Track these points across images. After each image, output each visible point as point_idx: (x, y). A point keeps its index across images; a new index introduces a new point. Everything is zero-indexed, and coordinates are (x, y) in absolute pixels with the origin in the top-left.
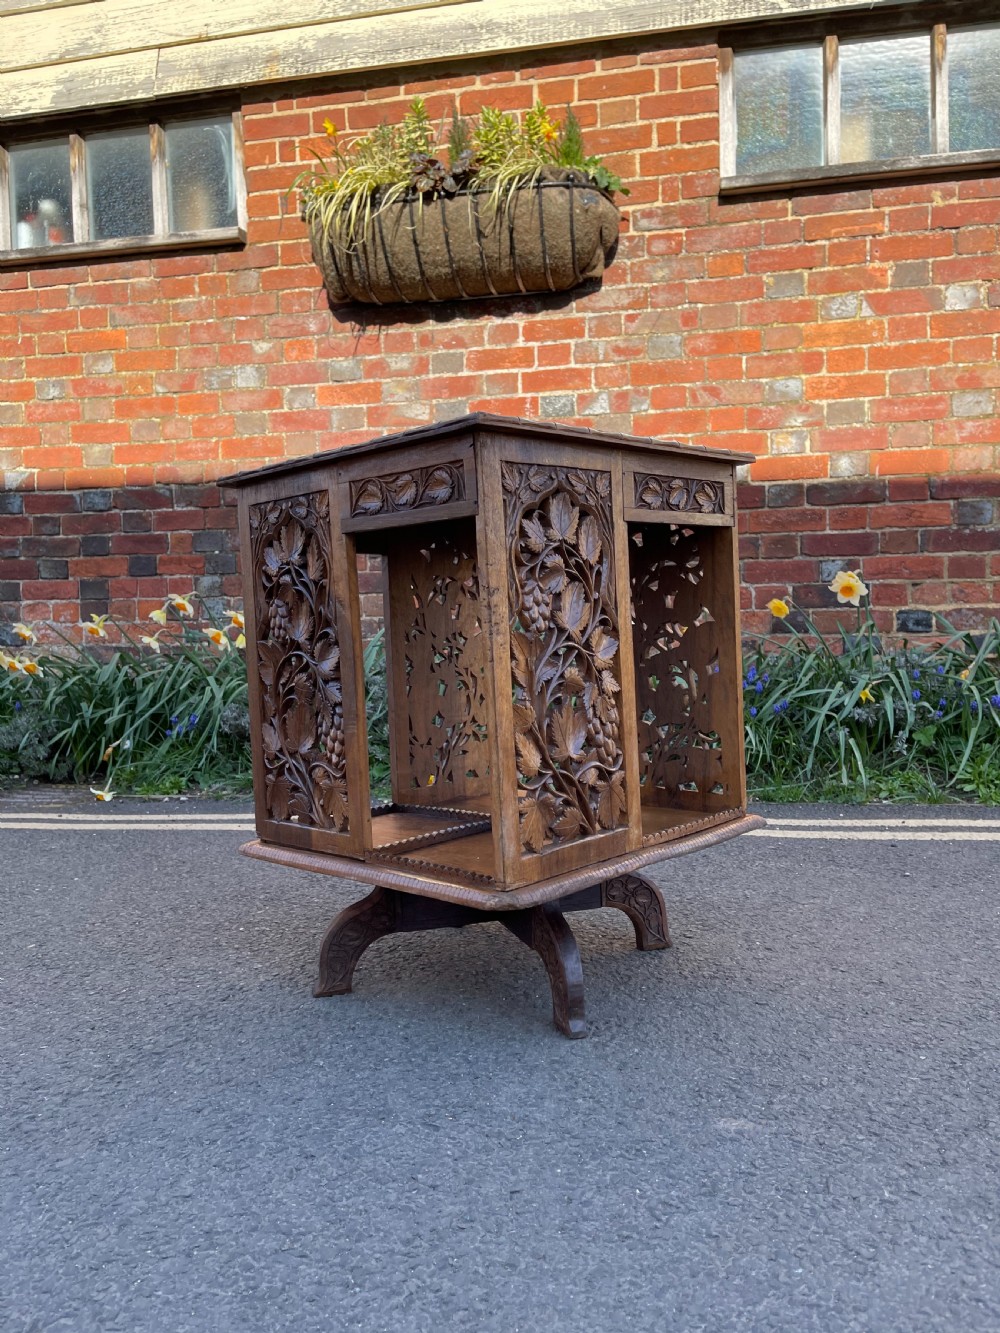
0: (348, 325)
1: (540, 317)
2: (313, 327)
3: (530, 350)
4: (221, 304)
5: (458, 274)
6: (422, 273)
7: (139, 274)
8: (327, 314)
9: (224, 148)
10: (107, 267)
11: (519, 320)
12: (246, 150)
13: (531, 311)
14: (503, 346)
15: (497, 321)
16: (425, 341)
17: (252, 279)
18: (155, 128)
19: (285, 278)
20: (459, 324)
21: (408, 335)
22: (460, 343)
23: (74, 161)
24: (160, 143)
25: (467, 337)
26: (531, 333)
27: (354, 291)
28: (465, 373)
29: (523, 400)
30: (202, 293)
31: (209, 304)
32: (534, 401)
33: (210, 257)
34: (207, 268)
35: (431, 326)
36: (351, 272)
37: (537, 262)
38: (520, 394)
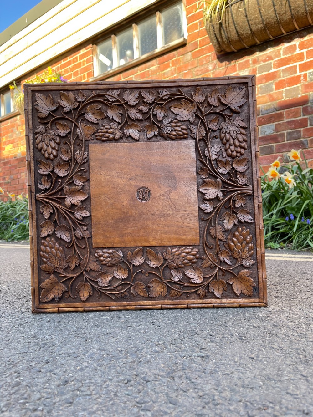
0: (224, 63)
1: (306, 38)
2: (210, 68)
3: (302, 54)
4: (179, 68)
5: (267, 27)
6: (251, 30)
7: (153, 65)
8: (216, 61)
9: (180, 13)
10: (143, 66)
11: (297, 42)
12: (187, 10)
13: (301, 36)
14: (290, 55)
15: (286, 45)
16: (255, 62)
17: (189, 56)
18: (158, 13)
19: (201, 52)
20: (270, 51)
21: (248, 61)
22: (270, 58)
23: (134, 33)
24: (160, 18)
25: (273, 56)
26: (302, 46)
27: (224, 46)
28: (273, 70)
29: (300, 76)
30: (173, 66)
31: (175, 69)
32: (305, 75)
33: (175, 53)
34: (174, 57)
35: (258, 54)
36: (222, 38)
37: (302, 10)
38: (298, 73)
